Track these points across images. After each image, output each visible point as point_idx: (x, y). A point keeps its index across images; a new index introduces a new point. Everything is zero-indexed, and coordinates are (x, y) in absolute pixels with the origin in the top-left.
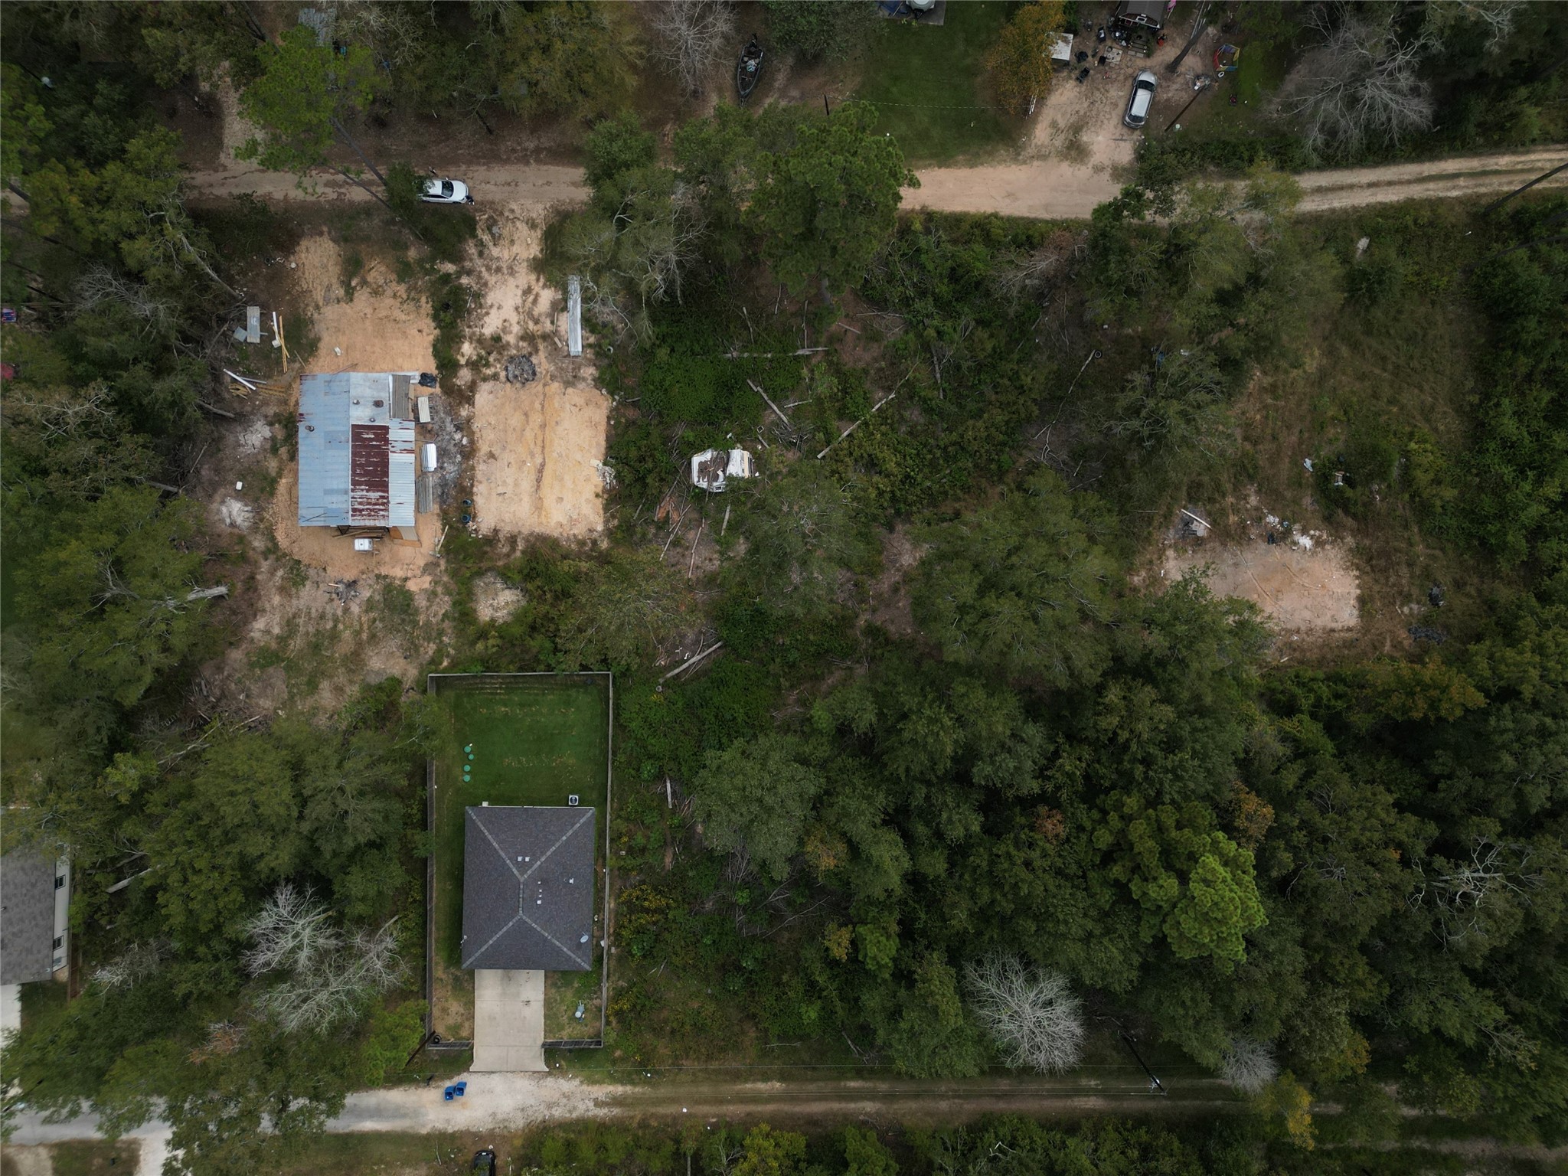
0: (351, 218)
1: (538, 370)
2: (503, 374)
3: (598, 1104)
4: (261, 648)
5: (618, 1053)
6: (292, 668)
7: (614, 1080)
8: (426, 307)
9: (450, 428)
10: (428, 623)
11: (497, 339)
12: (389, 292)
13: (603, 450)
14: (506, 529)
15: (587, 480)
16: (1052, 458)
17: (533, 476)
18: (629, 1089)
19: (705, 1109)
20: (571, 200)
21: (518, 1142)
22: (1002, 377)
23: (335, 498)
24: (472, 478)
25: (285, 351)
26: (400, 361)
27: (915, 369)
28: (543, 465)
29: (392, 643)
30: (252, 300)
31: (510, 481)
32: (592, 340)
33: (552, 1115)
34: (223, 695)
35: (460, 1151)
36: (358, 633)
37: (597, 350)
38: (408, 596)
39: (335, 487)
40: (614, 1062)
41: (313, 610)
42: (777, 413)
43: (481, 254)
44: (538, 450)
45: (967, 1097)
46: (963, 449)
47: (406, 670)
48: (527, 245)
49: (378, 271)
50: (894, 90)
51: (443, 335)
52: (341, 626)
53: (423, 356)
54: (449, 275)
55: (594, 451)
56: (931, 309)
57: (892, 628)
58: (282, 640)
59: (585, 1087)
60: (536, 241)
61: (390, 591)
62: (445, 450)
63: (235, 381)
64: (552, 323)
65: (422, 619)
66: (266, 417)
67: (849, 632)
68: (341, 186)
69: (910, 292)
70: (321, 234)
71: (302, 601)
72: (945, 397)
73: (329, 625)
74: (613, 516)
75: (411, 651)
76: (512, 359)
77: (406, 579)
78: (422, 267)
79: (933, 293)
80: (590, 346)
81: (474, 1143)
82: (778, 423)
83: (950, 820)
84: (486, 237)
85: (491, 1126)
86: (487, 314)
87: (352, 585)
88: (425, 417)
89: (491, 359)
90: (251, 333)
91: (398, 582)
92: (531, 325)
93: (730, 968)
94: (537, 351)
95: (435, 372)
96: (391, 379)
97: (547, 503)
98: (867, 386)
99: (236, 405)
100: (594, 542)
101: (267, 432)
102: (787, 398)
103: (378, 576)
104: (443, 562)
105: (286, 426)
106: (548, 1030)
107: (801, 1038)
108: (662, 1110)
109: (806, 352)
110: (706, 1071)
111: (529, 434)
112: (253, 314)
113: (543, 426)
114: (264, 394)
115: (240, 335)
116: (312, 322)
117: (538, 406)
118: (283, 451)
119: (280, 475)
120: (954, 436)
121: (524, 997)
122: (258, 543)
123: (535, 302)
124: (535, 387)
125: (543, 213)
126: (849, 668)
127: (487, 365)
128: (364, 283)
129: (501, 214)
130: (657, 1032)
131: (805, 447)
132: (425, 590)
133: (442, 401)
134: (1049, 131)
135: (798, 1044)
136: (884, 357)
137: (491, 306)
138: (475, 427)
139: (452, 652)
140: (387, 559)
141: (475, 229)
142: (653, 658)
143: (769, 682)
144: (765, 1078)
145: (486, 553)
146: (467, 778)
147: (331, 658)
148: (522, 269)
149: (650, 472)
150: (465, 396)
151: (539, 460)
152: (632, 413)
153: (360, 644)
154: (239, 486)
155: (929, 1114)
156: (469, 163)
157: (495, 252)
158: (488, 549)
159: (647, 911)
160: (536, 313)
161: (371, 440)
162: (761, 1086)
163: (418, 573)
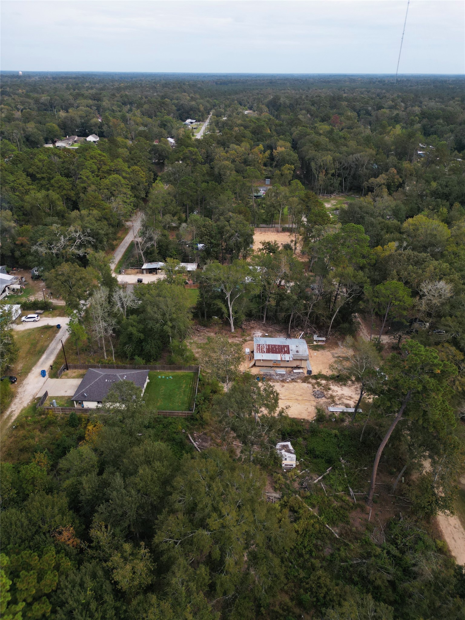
1: (320, 399)
2: (316, 390)
3: (12, 412)
4: (214, 338)
6: (206, 344)
9: (292, 377)
11: (329, 389)
12: (339, 365)
18: (12, 421)
21: (13, 390)
23: (263, 342)
24: (274, 382)
25: (313, 344)
26: (315, 366)
28: (281, 399)
30: (328, 339)
32: (336, 414)
33: (17, 399)
34: (200, 332)
35: (20, 376)
37: (332, 417)
39: (267, 342)
40: (27, 416)
42: (317, 479)
44: (287, 398)
49: (346, 363)
51: (327, 377)
53: (318, 372)
58: (216, 342)
59: (22, 408)
62: (284, 376)
63: (300, 334)
64: (340, 404)
76: (322, 392)
80: (334, 413)
81: (21, 379)
82: (313, 479)
85: (24, 384)
86: (338, 387)
88: (295, 371)
89: (321, 387)
90: (317, 338)
92: (337, 398)
94: (328, 399)
95: (313, 374)
96: (307, 354)
98: (340, 524)
99: (293, 335)
102: (326, 483)
106: (52, 397)
111: (293, 396)
112: (324, 339)
113: (297, 399)
115: (315, 336)
116: (324, 350)
117: (305, 398)
121: (67, 391)
122: (248, 338)
123: (347, 399)
124: (313, 398)
127: (318, 386)
128: (341, 361)
133: (302, 375)
136: (359, 533)
137: (342, 388)
138: (294, 383)
139: (208, 375)
142: (198, 430)
146: (160, 377)
147: (208, 351)
150: (305, 381)
151: (283, 398)
152: (307, 427)
154: (267, 335)
160: (343, 399)
161: (284, 350)
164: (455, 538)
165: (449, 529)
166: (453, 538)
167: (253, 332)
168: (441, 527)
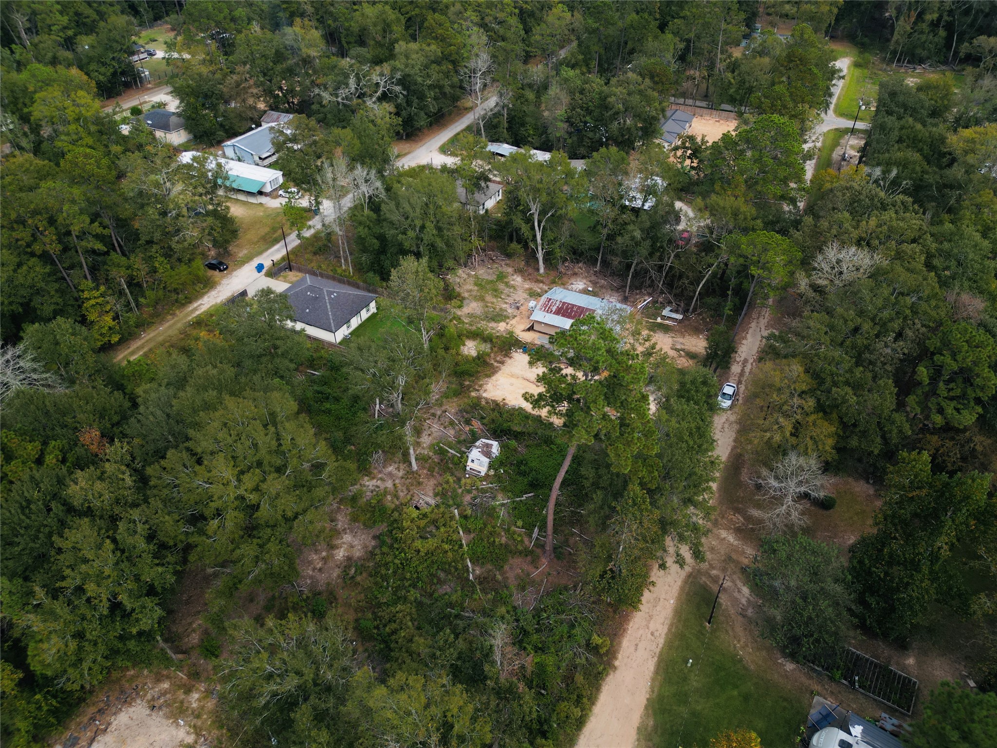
3: (201, 304)
4: (508, 276)
6: (491, 282)
10: (480, 323)
14: (509, 361)
17: (532, 379)
18: (195, 315)
19: (152, 335)
21: (217, 279)
23: (561, 297)
25: (654, 321)
28: (536, 384)
29: (479, 311)
30: (686, 319)
31: (535, 370)
34: (494, 262)
35: (235, 265)
36: (492, 303)
41: (513, 294)
42: (501, 501)
47: (461, 312)
49: (685, 363)
52: (499, 299)
58: (507, 283)
61: (505, 317)
63: (644, 301)
65: (483, 322)
68: (743, 364)
71: (520, 293)
73: (503, 297)
74: (487, 403)
75: (471, 315)
77: (508, 323)
81: (233, 269)
82: (494, 499)
85: (233, 274)
87: (518, 308)
90: (668, 313)
91: (508, 320)
97: (514, 379)
98: (489, 567)
99: (632, 300)
100: (478, 391)
102: (509, 510)
103: (515, 315)
104: (507, 335)
108: (171, 322)
110: (168, 341)
114: (634, 310)
115: (668, 309)
116: (666, 334)
128: (681, 356)
132: (497, 327)
139: (459, 326)
140: (522, 321)
147: (486, 293)
153: (487, 302)
154: (591, 289)
158: (503, 353)
163: (508, 327)
164: (640, 646)
165: (641, 632)
166: (637, 645)
167: (573, 281)
168: (631, 624)
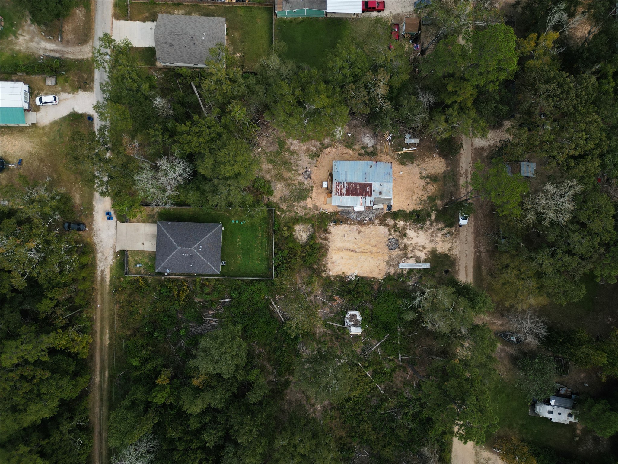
0: (453, 179)
1: (393, 251)
2: (391, 237)
3: (102, 271)
4: (285, 141)
5: (122, 279)
6: (278, 153)
7: (112, 278)
8: (418, 208)
9: (371, 216)
10: (294, 206)
11: (405, 235)
12: (424, 193)
13: (361, 275)
14: (330, 237)
15: (350, 269)
16: (356, 457)
17: (351, 248)
18: (108, 283)
19: (99, 314)
20: (460, 265)
21: (88, 240)
22: (389, 438)
23: (344, 176)
24: (351, 224)
25: (401, 152)
26: (397, 197)
27: (392, 403)
28: (356, 252)
29: (287, 192)
30: (421, 141)
31: (349, 239)
32: (405, 272)
33: (98, 253)
34: (267, 127)
35: (86, 217)
36: (291, 179)
37: (400, 275)
38: (305, 199)
39: (348, 176)
40: (119, 278)
41: (300, 162)
42: (376, 345)
43: (438, 229)
44: (362, 250)
45: (100, 419)
46: (361, 421)
47: (275, 198)
48: (442, 247)
49: (432, 189)
50: (504, 395)
51: (407, 214)
52: (293, 172)
53: (399, 206)
54: (430, 217)
55: (361, 272)
56: (416, 410)
57: (288, 391)
58: (288, 150)
59: (109, 266)
60: (443, 251)
61: (307, 192)
62: (362, 214)
64: (411, 257)
65: (296, 204)
66: (376, 145)
67: (287, 374)
68: (466, 175)
69: (422, 401)
70: (447, 167)
71: (303, 157)
72: (381, 414)
73: (294, 168)
74: (335, 278)
75: (283, 199)
76: (397, 241)
77: (311, 198)
78: (433, 206)
79: (422, 410)
80: (402, 271)
81: (89, 223)
82: (372, 346)
83: (211, 434)
84: (445, 231)
85: (95, 229)
86: (415, 232)
87: (309, 176)
88: (375, 206)
89: (397, 233)
90: (408, 140)
91: (310, 195)
92: (410, 249)
93: (155, 325)
94: (400, 250)
95: (392, 210)
96: (390, 197)
97: (341, 253)
98: (386, 382)
99: (381, 134)
100: (325, 271)
101: (370, 145)
102: (382, 350)
103: (312, 187)
104: (317, 212)
105: (372, 152)
106: (132, 252)
107: (126, 352)
108: (99, 297)
109: (400, 357)
110: (114, 314)
111: (368, 247)
112: (416, 141)
113: (371, 252)
114: (385, 144)
115: (408, 136)
116: (412, 163)
117: (379, 250)
118: (363, 151)
119: (353, 150)
120: (365, 419)
121: (145, 243)
122: (326, 141)
123: (420, 250)
124: (386, 250)
125: (455, 254)
126: (273, 373)
127: (395, 231)
128: (428, 183)
129: (455, 238)
130: (130, 295)
131: (362, 357)
132: (307, 205)
133: (381, 213)
134: (487, 457)
135: (123, 351)
136: (397, 389)
137: (418, 233)
138: (370, 225)
139: (283, 216)
140: (319, 191)
141: (448, 227)
142: (279, 294)
143: (268, 341)
144: (110, 338)
145: (321, 229)
146: (233, 222)
147: (281, 169)
148: (433, 245)
149: (353, 295)
150: (383, 222)
151: (358, 250)
152: (376, 287)
153: (286, 180)
154: (349, 135)
155: (94, 403)
156: (475, 225)
157: (439, 235)
158: (323, 229)
159: (179, 292)
160: (415, 250)
161: (366, 190)
162: (107, 337)
163: (314, 203)
167: (333, 126)
